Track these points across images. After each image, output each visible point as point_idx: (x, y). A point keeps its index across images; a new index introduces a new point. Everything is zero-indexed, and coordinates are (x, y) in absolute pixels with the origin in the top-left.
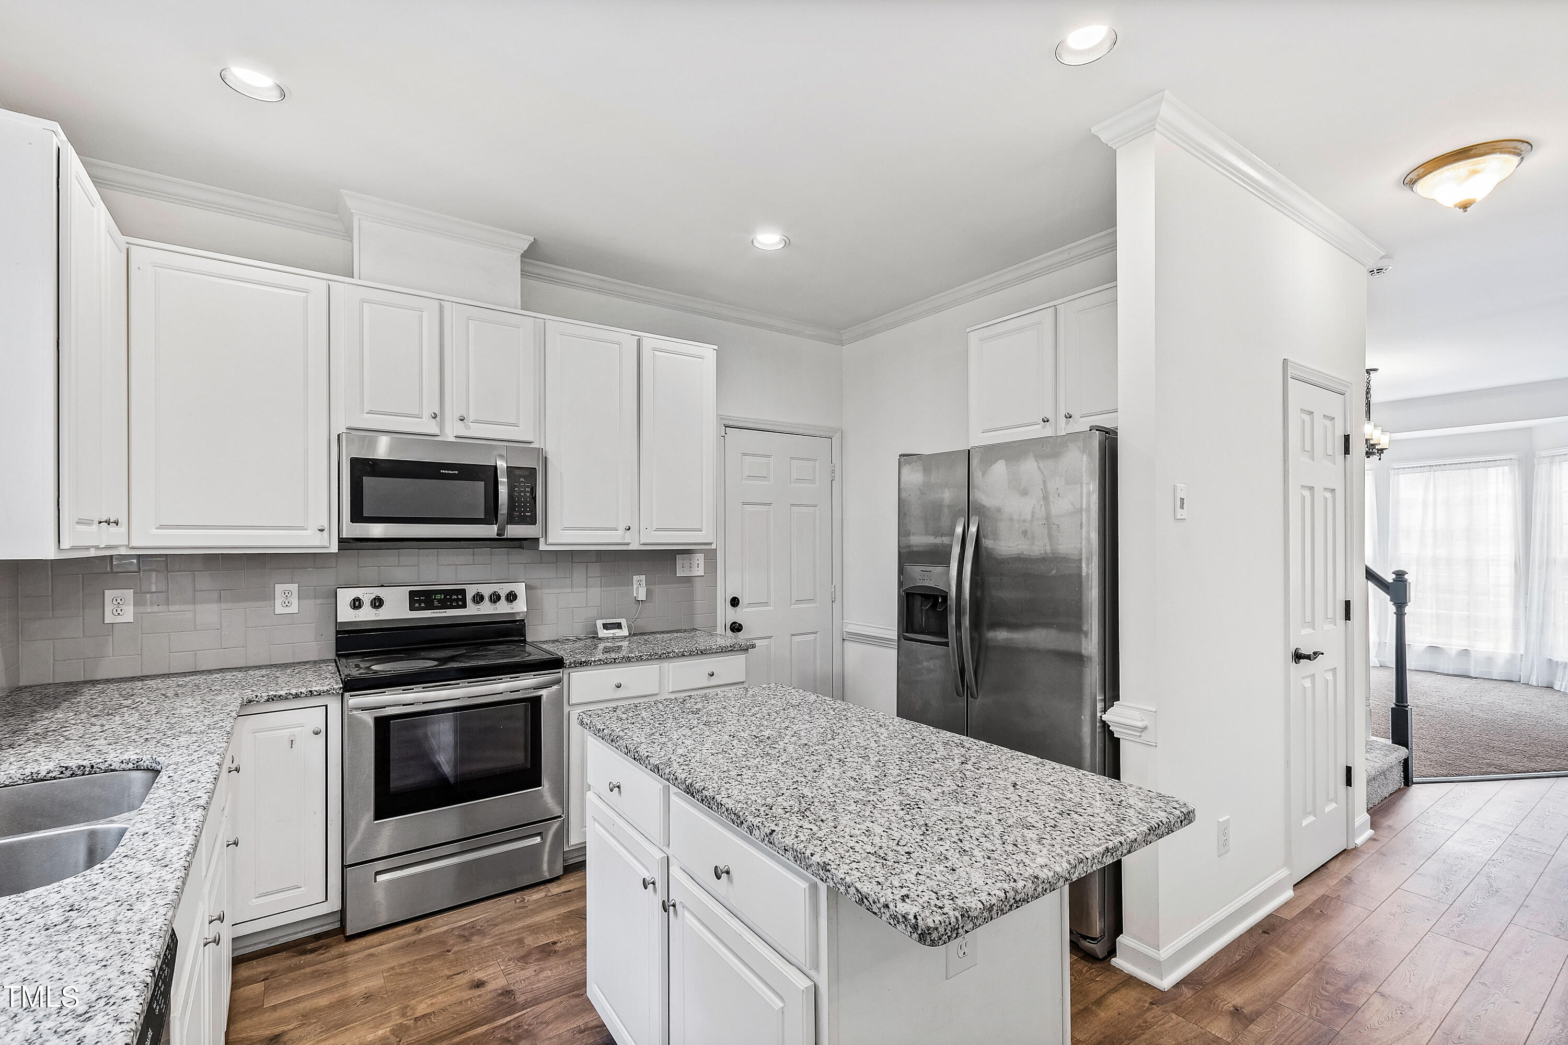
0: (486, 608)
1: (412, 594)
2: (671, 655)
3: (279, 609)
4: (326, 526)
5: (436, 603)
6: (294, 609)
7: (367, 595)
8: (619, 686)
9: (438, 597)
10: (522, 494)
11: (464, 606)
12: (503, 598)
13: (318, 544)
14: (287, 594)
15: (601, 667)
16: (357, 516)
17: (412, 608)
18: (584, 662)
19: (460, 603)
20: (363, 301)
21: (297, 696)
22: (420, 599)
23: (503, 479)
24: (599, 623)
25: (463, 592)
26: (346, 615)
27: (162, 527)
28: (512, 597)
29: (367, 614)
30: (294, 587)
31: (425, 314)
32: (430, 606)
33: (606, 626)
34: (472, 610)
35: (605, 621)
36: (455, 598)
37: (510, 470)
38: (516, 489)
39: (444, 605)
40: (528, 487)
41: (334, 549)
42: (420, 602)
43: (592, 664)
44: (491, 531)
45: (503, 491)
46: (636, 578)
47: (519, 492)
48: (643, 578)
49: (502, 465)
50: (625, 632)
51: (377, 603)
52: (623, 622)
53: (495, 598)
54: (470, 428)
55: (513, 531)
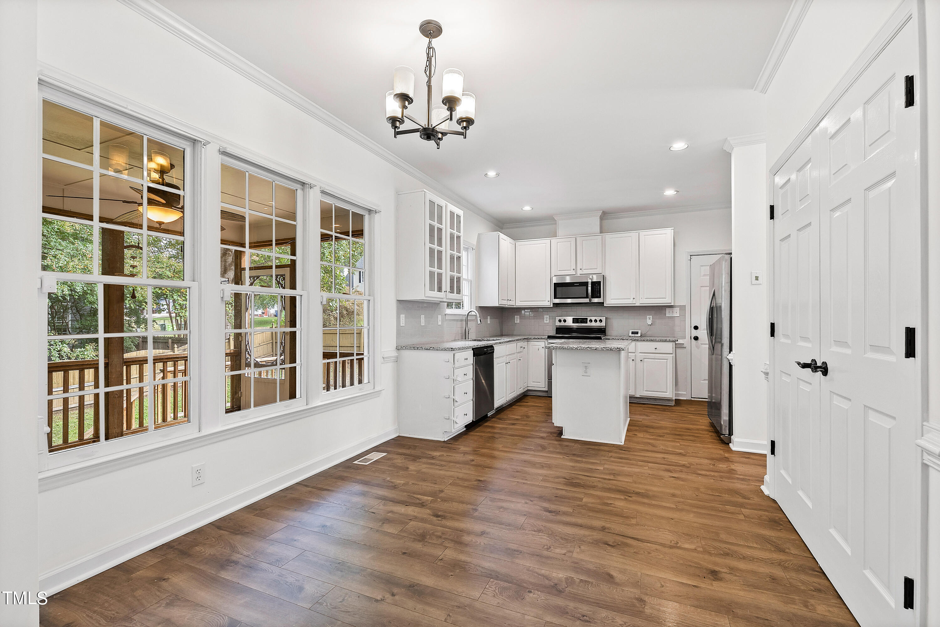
0: (593, 324)
1: (574, 319)
3: (545, 322)
4: (550, 300)
5: (579, 322)
6: (548, 322)
7: (562, 319)
9: (580, 320)
11: (587, 323)
12: (598, 321)
13: (549, 305)
14: (547, 318)
16: (555, 297)
17: (573, 323)
18: (608, 339)
20: (558, 242)
21: (539, 339)
23: (590, 285)
24: (631, 331)
25: (587, 319)
26: (558, 324)
27: (520, 301)
28: (601, 321)
29: (562, 324)
31: (572, 242)
33: (633, 333)
34: (589, 324)
36: (584, 321)
37: (592, 283)
39: (582, 322)
40: (598, 287)
41: (552, 306)
42: (575, 321)
43: (611, 340)
44: (587, 300)
45: (590, 288)
46: (648, 317)
47: (596, 289)
48: (651, 317)
49: (590, 281)
50: (639, 335)
51: (565, 321)
52: (640, 332)
53: (596, 321)
54: (583, 271)
55: (594, 300)
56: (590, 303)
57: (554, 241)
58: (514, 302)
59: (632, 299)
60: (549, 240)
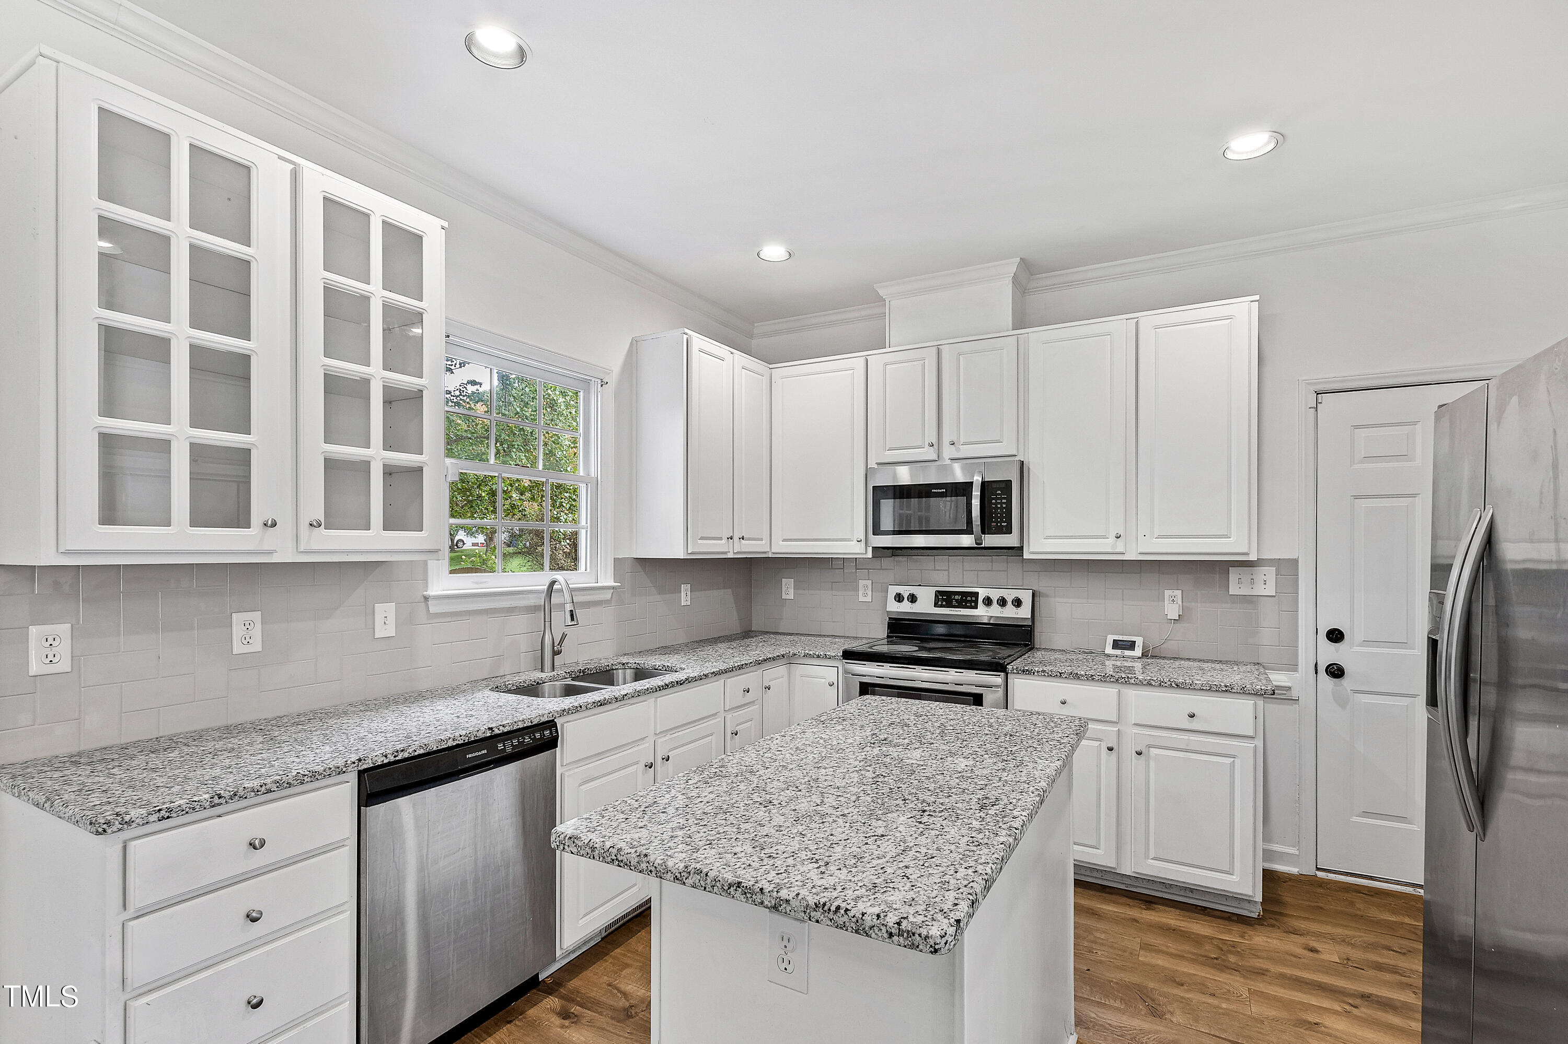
0: (995, 611)
1: (938, 593)
2: (1133, 681)
4: (863, 538)
5: (954, 603)
6: (869, 599)
7: (905, 591)
8: (1064, 702)
9: (957, 597)
10: (999, 506)
11: (976, 607)
12: (1010, 603)
13: (858, 551)
14: (863, 588)
15: (1044, 678)
16: (877, 531)
17: (936, 605)
18: (1027, 670)
19: (973, 604)
20: (886, 364)
21: (818, 656)
22: (944, 598)
23: (976, 493)
24: (1110, 639)
25: (976, 594)
26: (895, 608)
27: (784, 540)
28: (1018, 602)
29: (905, 607)
30: (866, 582)
31: (926, 361)
32: (949, 605)
33: (1116, 645)
34: (982, 611)
35: (1117, 638)
36: (969, 600)
37: (984, 484)
38: (994, 501)
39: (960, 605)
40: (1004, 498)
41: (870, 555)
42: (942, 600)
43: (1036, 673)
44: (967, 540)
45: (976, 502)
46: (1168, 593)
47: (996, 504)
48: (1178, 594)
49: (977, 479)
50: (1138, 652)
51: (913, 599)
52: (1139, 641)
53: (1003, 602)
54: (958, 450)
55: (991, 540)
56: (978, 549)
57: (877, 359)
58: (769, 541)
59: (1112, 539)
60: (862, 360)
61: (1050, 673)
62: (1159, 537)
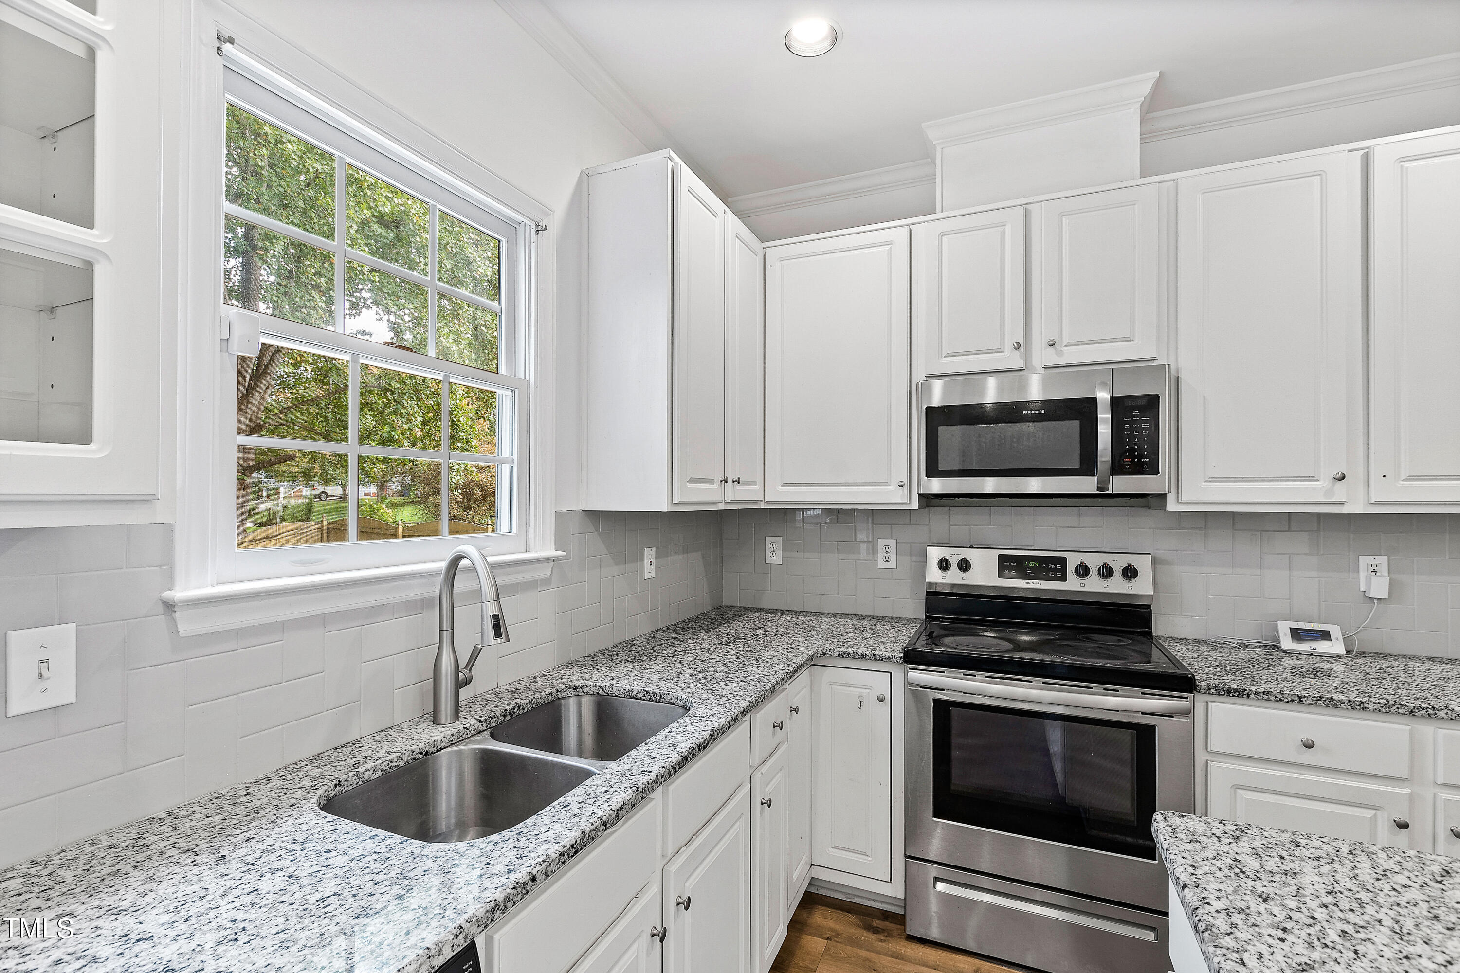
0: (1094, 585)
1: (1002, 559)
3: (881, 564)
4: (906, 481)
5: (1029, 572)
6: (892, 564)
7: (954, 555)
8: (1309, 745)
9: (1032, 564)
10: (1136, 433)
11: (1064, 578)
12: (1117, 574)
13: (899, 500)
14: (887, 549)
15: (1269, 704)
16: (933, 470)
17: (1001, 575)
18: (1236, 690)
19: (1059, 574)
20: (942, 235)
21: (862, 657)
22: (1011, 565)
23: (1104, 417)
24: (1284, 628)
25: (1063, 561)
26: (935, 576)
27: (785, 485)
28: (1130, 573)
29: (954, 577)
30: (893, 543)
31: (1008, 228)
32: (1022, 575)
33: (1297, 634)
34: (1072, 584)
35: (1295, 625)
36: (1053, 567)
37: (1116, 403)
38: (1127, 426)
39: (1039, 575)
40: (1146, 422)
41: (915, 505)
42: (1010, 568)
43: (1252, 696)
44: (1087, 484)
45: (1104, 431)
46: (1364, 561)
47: (1132, 430)
48: (1383, 561)
49: (1103, 396)
50: (1336, 647)
51: (965, 566)
52: (1335, 631)
53: (1106, 572)
54: (1060, 354)
55: (1121, 484)
56: (1102, 497)
57: (927, 228)
58: (758, 487)
59: (1326, 483)
60: (905, 230)
61: (1280, 696)
62: (1410, 478)
